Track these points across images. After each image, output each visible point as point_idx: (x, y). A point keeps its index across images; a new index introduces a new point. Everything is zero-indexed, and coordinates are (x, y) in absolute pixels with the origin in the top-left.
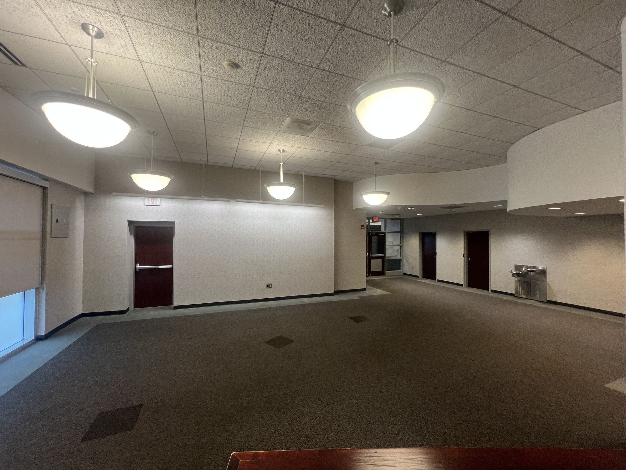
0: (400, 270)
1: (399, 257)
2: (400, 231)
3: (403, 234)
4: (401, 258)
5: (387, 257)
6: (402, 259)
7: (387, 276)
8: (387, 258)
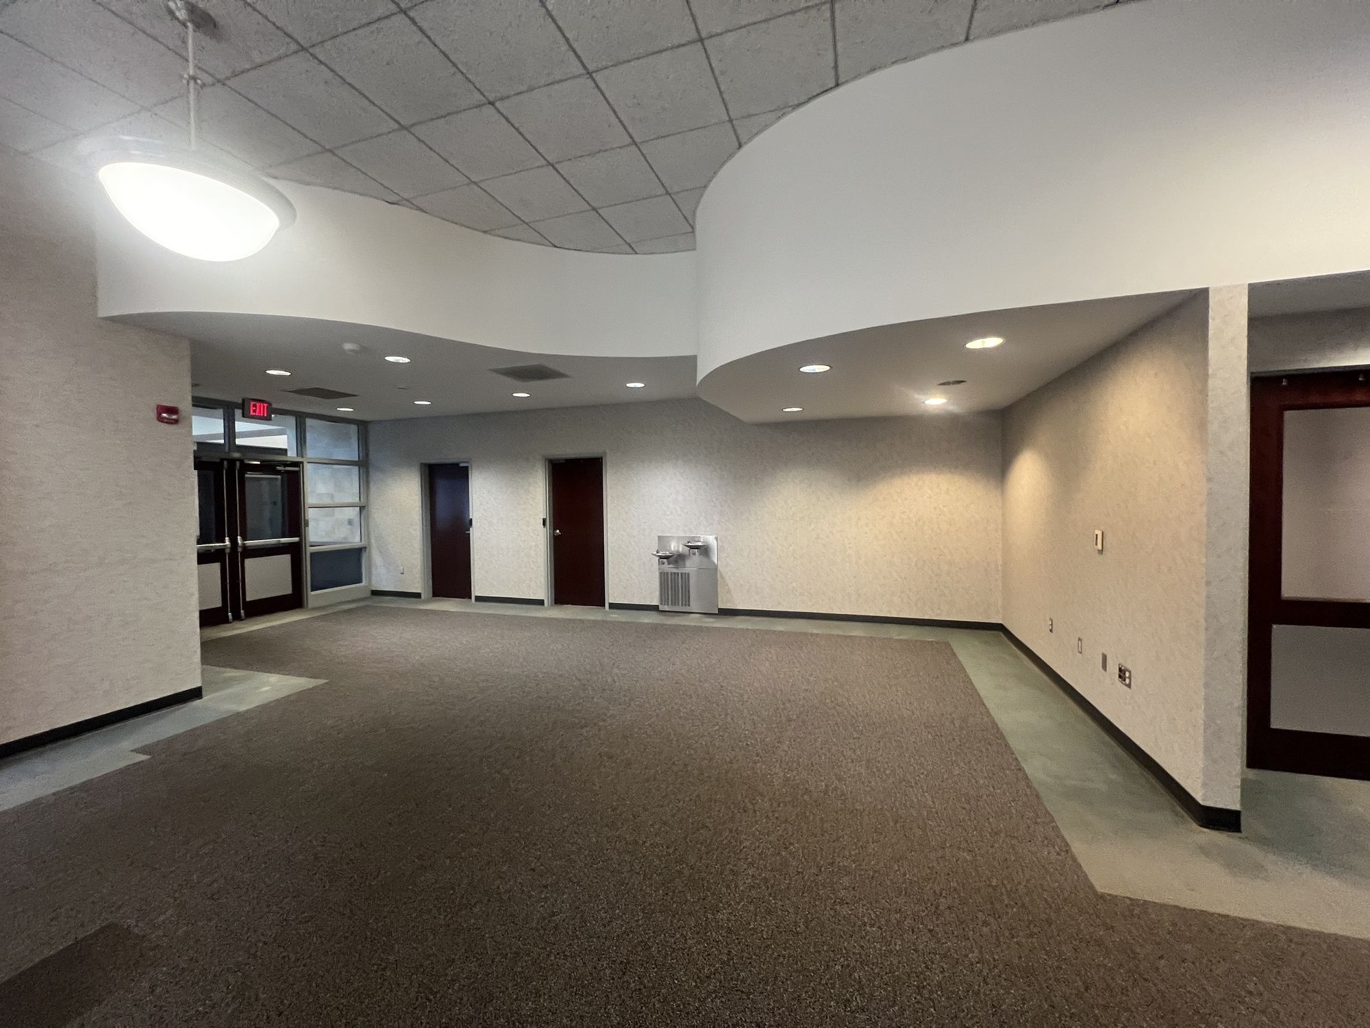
0: (360, 581)
1: (355, 541)
2: (357, 459)
3: (367, 468)
4: (363, 543)
5: (311, 546)
6: (365, 548)
7: (314, 609)
8: (310, 550)
